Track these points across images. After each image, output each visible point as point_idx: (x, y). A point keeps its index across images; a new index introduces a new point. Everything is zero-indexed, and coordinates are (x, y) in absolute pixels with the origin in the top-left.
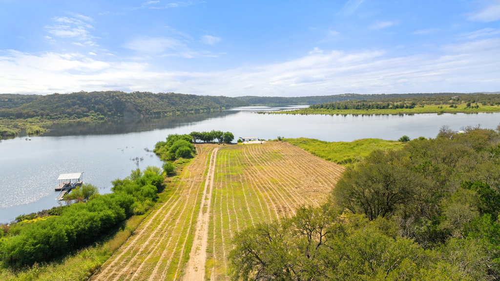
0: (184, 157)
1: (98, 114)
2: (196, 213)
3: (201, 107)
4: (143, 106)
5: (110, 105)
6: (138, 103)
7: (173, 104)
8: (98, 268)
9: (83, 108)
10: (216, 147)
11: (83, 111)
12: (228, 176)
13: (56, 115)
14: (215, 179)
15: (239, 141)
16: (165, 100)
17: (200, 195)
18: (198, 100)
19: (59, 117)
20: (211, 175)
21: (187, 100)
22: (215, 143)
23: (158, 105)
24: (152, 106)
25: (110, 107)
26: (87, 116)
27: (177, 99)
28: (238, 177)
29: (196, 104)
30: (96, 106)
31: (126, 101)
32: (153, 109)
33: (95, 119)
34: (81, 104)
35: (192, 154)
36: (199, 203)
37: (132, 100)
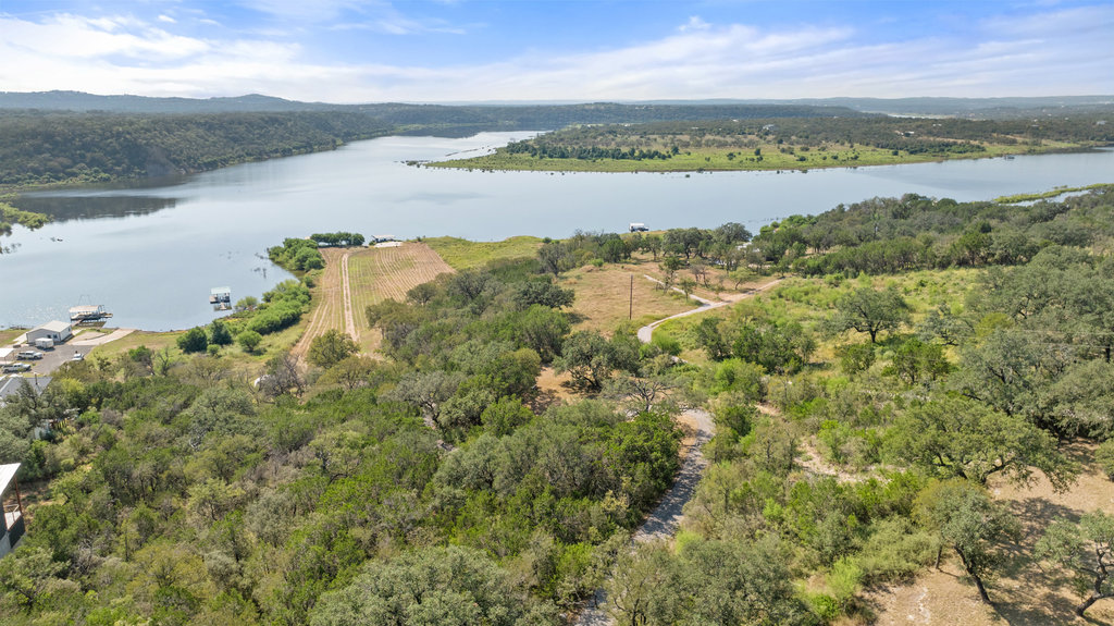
0: (315, 267)
1: (95, 171)
2: (343, 311)
3: (295, 144)
4: (182, 152)
5: (115, 152)
6: (171, 145)
7: (235, 140)
8: (303, 334)
9: (61, 159)
10: (344, 253)
11: (61, 164)
12: (362, 286)
13: (9, 174)
14: (351, 288)
15: (371, 244)
16: (217, 132)
17: (342, 301)
18: (286, 128)
19: (19, 179)
20: (346, 285)
21: (262, 128)
22: (342, 246)
23: (209, 146)
24: (197, 150)
25: (118, 156)
26: (74, 175)
27: (242, 129)
28: (370, 286)
29: (282, 138)
30: (89, 155)
31: (147, 144)
32: (202, 156)
33: (93, 181)
34: (53, 149)
35: (322, 264)
36: (343, 305)
37: (158, 140)
